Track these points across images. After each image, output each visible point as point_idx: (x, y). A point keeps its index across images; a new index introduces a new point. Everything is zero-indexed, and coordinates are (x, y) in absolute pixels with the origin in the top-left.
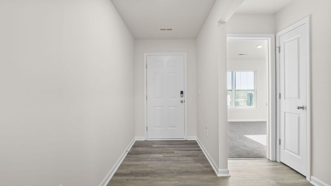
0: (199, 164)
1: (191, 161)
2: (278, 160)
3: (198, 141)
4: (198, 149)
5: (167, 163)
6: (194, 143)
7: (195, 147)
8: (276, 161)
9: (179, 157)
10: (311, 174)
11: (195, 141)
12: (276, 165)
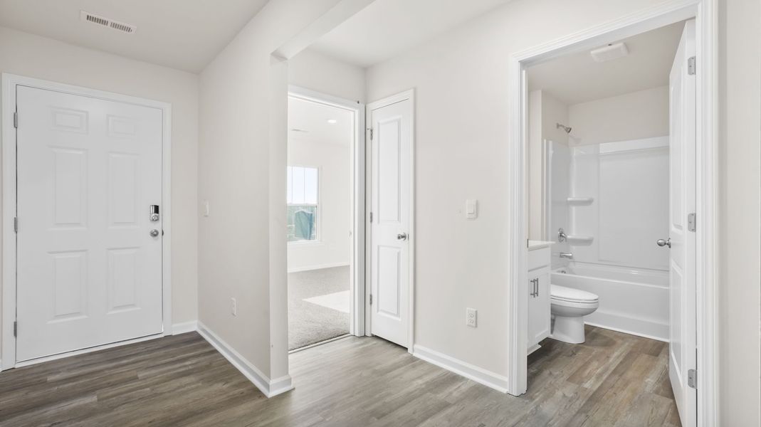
0: (219, 386)
1: (193, 386)
2: (368, 334)
3: (204, 330)
4: (207, 350)
5: (118, 414)
6: (194, 339)
7: (196, 348)
8: (365, 336)
9: (156, 386)
10: (414, 342)
11: (195, 332)
12: (366, 343)
